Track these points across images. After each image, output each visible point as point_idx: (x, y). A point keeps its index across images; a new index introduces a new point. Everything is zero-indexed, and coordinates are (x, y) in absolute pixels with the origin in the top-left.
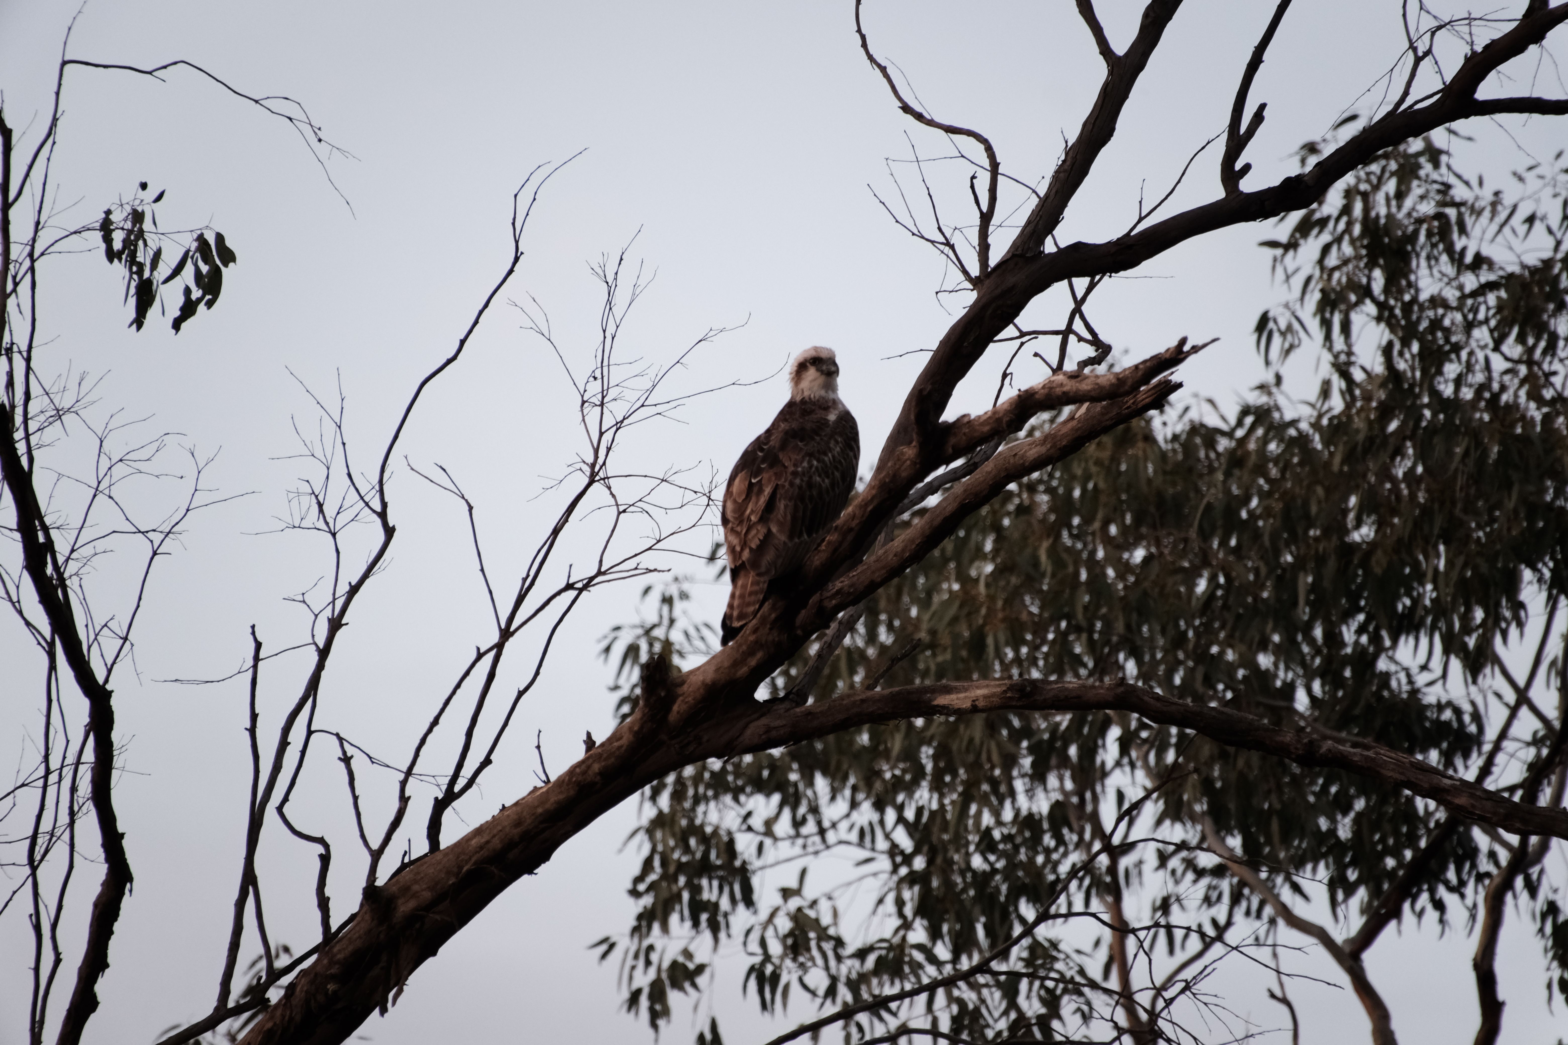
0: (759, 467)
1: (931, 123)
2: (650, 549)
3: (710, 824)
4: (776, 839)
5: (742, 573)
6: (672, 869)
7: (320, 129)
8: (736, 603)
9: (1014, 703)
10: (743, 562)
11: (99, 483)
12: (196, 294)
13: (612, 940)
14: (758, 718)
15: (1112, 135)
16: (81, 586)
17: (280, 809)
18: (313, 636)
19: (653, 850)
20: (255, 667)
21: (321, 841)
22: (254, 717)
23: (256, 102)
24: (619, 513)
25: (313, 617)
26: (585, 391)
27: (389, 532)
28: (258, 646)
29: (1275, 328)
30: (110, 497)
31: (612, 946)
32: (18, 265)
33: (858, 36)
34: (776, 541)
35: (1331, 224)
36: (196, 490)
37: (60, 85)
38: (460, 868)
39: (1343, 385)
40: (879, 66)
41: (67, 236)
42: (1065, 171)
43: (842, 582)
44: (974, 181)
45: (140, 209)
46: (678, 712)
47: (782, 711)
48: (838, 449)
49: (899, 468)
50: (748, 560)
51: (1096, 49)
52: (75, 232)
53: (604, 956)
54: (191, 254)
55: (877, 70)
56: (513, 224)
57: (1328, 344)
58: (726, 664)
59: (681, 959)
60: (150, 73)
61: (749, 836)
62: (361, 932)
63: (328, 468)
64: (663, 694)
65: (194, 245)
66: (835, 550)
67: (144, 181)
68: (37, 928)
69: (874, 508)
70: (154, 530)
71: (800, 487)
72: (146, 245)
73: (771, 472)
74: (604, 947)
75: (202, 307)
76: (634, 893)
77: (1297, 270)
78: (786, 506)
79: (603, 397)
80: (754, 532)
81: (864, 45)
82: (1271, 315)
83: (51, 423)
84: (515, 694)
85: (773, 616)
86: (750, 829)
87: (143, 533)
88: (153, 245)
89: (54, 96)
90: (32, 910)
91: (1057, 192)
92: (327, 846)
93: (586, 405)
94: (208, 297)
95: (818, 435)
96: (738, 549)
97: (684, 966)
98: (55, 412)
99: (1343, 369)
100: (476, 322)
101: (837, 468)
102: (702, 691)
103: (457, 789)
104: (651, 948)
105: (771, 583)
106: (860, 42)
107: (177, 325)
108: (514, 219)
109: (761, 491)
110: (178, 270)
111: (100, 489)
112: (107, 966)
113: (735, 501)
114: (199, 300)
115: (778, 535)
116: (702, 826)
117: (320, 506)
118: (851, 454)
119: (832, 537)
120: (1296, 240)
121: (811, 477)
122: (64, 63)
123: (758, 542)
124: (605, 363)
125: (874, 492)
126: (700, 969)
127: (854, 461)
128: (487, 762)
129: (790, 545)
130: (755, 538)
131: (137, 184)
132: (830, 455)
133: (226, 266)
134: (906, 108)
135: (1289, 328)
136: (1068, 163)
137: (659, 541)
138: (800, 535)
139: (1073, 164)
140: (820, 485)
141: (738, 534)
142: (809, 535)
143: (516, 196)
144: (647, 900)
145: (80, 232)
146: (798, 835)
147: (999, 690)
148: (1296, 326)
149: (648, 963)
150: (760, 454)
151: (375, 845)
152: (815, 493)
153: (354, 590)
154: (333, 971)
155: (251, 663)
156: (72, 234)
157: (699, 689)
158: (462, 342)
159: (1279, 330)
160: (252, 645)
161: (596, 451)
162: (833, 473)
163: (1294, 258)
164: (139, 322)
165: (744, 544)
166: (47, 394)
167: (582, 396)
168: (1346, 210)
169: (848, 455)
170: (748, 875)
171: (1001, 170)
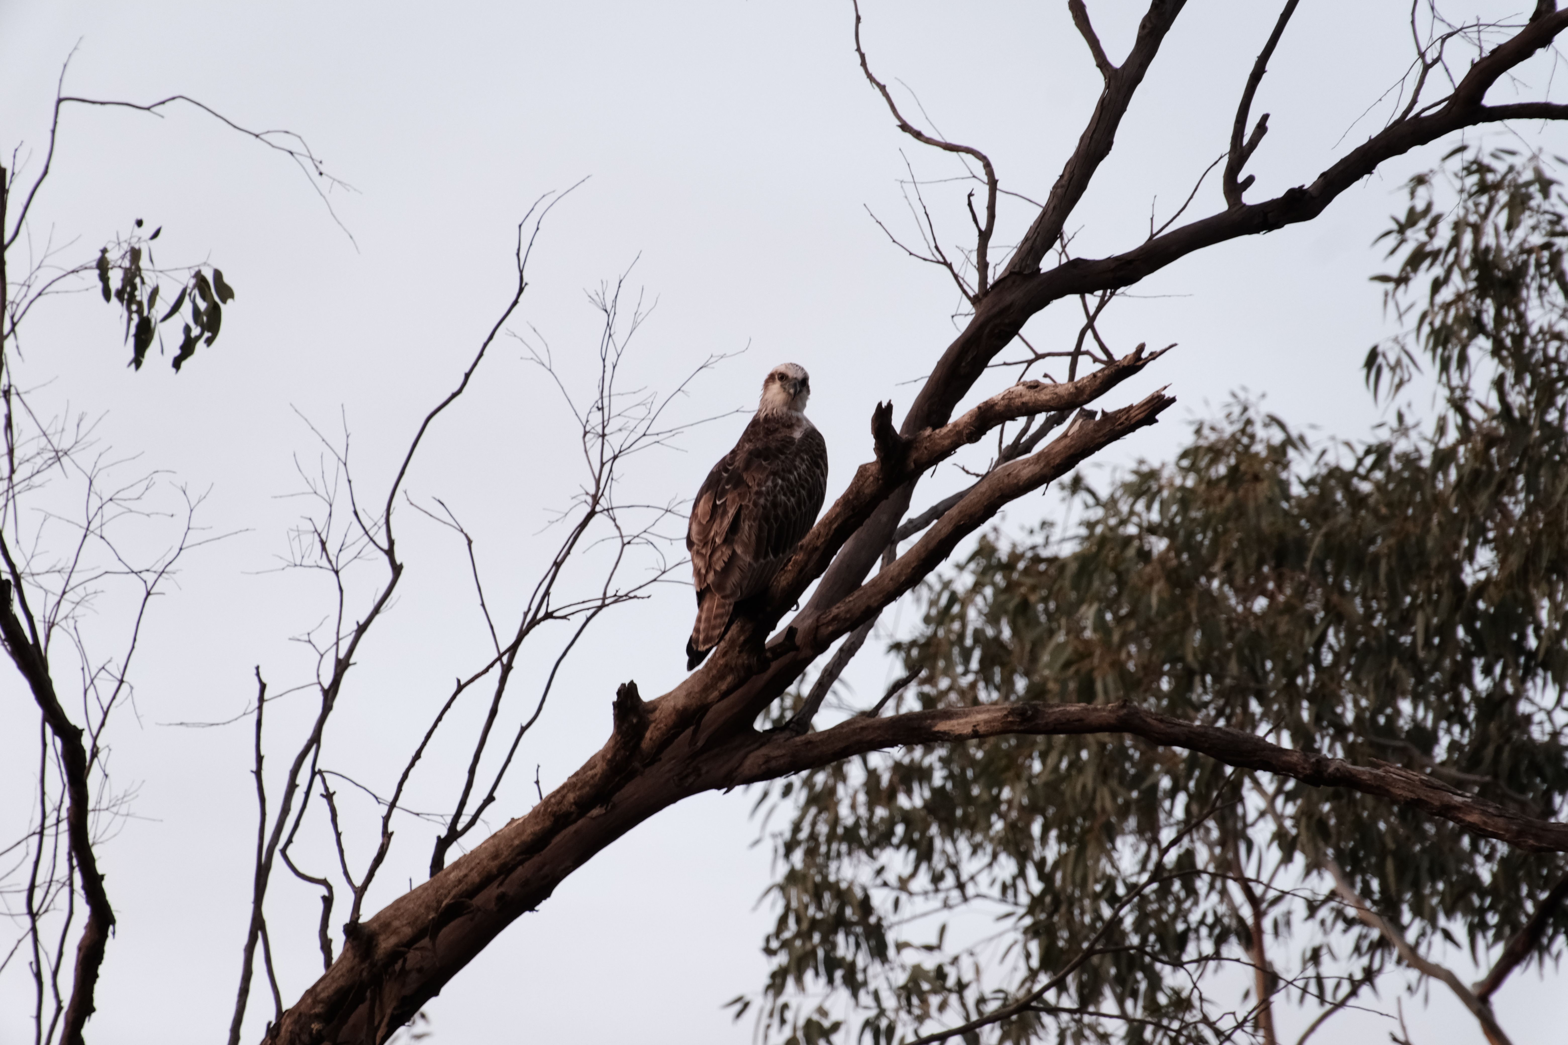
0: (723, 488)
1: (929, 141)
2: (655, 580)
3: (844, 880)
4: (911, 894)
5: (708, 596)
6: (805, 925)
7: (321, 162)
8: (702, 626)
9: (1015, 728)
10: (708, 585)
11: (89, 523)
12: (196, 331)
13: (747, 999)
14: (758, 748)
15: (1110, 149)
16: (75, 628)
17: (283, 852)
18: (318, 676)
19: (787, 908)
20: (260, 708)
21: (324, 882)
22: (260, 759)
23: (257, 136)
24: (624, 545)
25: (319, 657)
26: (587, 421)
27: (397, 570)
28: (263, 687)
29: (1384, 363)
30: (102, 537)
31: (746, 1005)
32: (15, 306)
33: (857, 55)
34: (742, 563)
35: (1441, 258)
36: (189, 528)
37: (55, 123)
38: (439, 902)
39: (1459, 420)
40: (878, 84)
41: (64, 276)
42: (1062, 186)
43: (838, 608)
44: (972, 198)
45: (137, 247)
46: (651, 739)
47: (782, 740)
48: (804, 467)
49: (863, 485)
50: (713, 583)
51: (1093, 62)
52: (73, 272)
53: (739, 1014)
54: (188, 291)
55: (877, 89)
56: (518, 254)
57: (1444, 378)
58: (697, 689)
59: (816, 1017)
60: (148, 109)
61: (885, 891)
62: (344, 970)
63: (331, 506)
64: (635, 721)
65: (192, 282)
66: (801, 571)
67: (139, 218)
68: (38, 976)
69: (839, 526)
70: (148, 570)
71: (764, 507)
72: (143, 282)
73: (735, 493)
74: (738, 1007)
75: (200, 345)
76: (769, 952)
77: (1411, 307)
78: (750, 527)
79: (604, 428)
80: (718, 554)
81: (864, 64)
82: (1380, 349)
83: (50, 466)
84: (517, 730)
85: (742, 638)
86: (885, 884)
87: (136, 573)
88: (150, 283)
89: (49, 135)
90: (32, 958)
91: (1054, 208)
92: (329, 888)
93: (588, 436)
94: (207, 334)
95: (783, 453)
96: (703, 571)
97: (819, 1025)
98: (53, 454)
99: (1458, 405)
100: (481, 355)
101: (803, 487)
102: (673, 716)
103: (460, 827)
104: (785, 1007)
105: (737, 605)
106: (859, 61)
107: (177, 363)
108: (519, 250)
109: (725, 513)
110: (176, 307)
111: (91, 528)
112: (93, 1010)
113: (700, 523)
114: (198, 338)
115: (743, 556)
116: (838, 882)
117: (323, 544)
118: (818, 472)
119: (799, 557)
120: (1407, 273)
121: (775, 497)
122: (60, 101)
123: (723, 564)
124: (606, 393)
125: (838, 509)
126: (836, 1026)
127: (821, 479)
128: (490, 799)
129: (755, 565)
130: (720, 560)
131: (133, 222)
132: (795, 473)
133: (224, 302)
134: (905, 127)
135: (1399, 362)
136: (1066, 178)
137: (664, 572)
138: (766, 555)
139: (1070, 179)
140: (785, 503)
141: (703, 556)
142: (775, 556)
143: (520, 226)
144: (782, 959)
145: (77, 271)
146: (937, 890)
147: (999, 714)
148: (1405, 360)
149: (783, 1021)
150: (725, 475)
151: (358, 882)
152: (780, 512)
153: (361, 629)
154: (318, 1009)
155: (256, 704)
156: (69, 273)
157: (670, 715)
158: (467, 376)
159: (1388, 364)
160: (257, 686)
161: (598, 482)
162: (799, 492)
163: (1406, 292)
164: (137, 362)
165: (709, 567)
166: (45, 434)
167: (585, 427)
168: (1455, 242)
169: (814, 473)
170: (883, 931)
171: (999, 186)
